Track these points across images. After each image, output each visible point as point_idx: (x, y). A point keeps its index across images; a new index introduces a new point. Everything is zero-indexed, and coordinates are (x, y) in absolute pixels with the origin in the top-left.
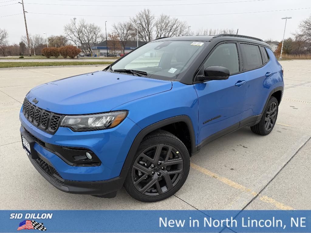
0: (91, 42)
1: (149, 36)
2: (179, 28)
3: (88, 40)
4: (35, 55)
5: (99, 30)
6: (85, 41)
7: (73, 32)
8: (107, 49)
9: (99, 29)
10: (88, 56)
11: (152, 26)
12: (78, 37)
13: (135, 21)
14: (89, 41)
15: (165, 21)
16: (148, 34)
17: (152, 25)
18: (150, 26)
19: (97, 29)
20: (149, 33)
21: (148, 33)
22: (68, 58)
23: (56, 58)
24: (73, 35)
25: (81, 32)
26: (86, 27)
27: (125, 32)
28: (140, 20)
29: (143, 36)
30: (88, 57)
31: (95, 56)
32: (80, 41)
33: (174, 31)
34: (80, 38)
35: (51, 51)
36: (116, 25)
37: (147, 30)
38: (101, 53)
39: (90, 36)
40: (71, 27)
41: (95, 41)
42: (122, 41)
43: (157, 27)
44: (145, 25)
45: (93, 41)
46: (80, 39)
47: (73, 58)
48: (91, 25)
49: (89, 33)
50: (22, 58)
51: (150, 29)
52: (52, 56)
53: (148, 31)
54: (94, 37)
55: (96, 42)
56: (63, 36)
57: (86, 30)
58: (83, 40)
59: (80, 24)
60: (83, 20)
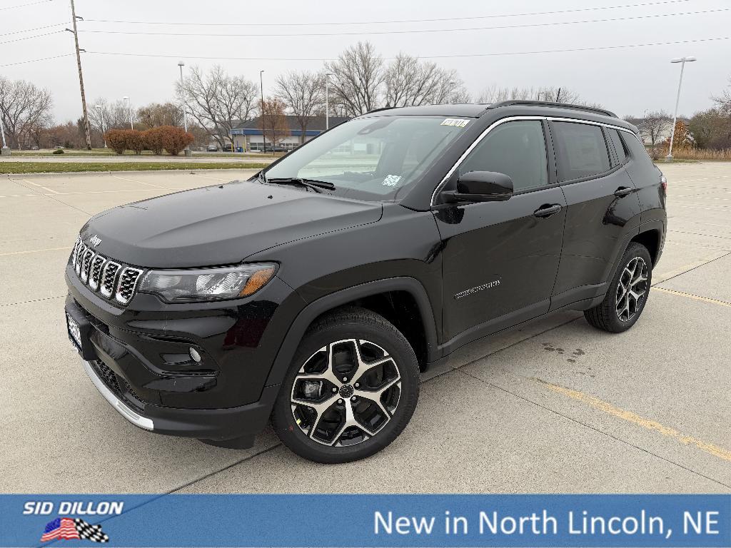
0: (235, 118)
1: (369, 104)
2: (439, 85)
3: (229, 113)
4: (106, 146)
5: (255, 91)
6: (222, 117)
7: (195, 96)
8: (264, 134)
9: (254, 88)
10: (226, 149)
11: (376, 83)
12: (207, 106)
13: (337, 70)
14: (230, 117)
15: (406, 69)
16: (366, 100)
17: (377, 79)
18: (371, 81)
19: (251, 89)
20: (369, 98)
21: (366, 97)
22: (164, 155)
23: (137, 155)
24: (195, 102)
25: (214, 95)
26: (226, 85)
27: (307, 96)
28: (348, 66)
29: (356, 105)
30: (225, 153)
31: (240, 151)
32: (210, 117)
33: (428, 94)
34: (212, 109)
35: (125, 139)
36: (286, 80)
37: (363, 91)
38: (252, 144)
39: (234, 105)
40: (192, 83)
41: (246, 116)
42: (298, 117)
43: (388, 84)
44: (360, 79)
45: (242, 117)
46: (210, 112)
47: (174, 154)
48: (236, 78)
49: (233, 99)
50: (60, 153)
51: (370, 90)
52: (128, 149)
53: (367, 93)
54: (244, 107)
55: (247, 119)
56: (171, 103)
57: (224, 92)
58: (218, 113)
59: (212, 79)
60: (219, 68)
